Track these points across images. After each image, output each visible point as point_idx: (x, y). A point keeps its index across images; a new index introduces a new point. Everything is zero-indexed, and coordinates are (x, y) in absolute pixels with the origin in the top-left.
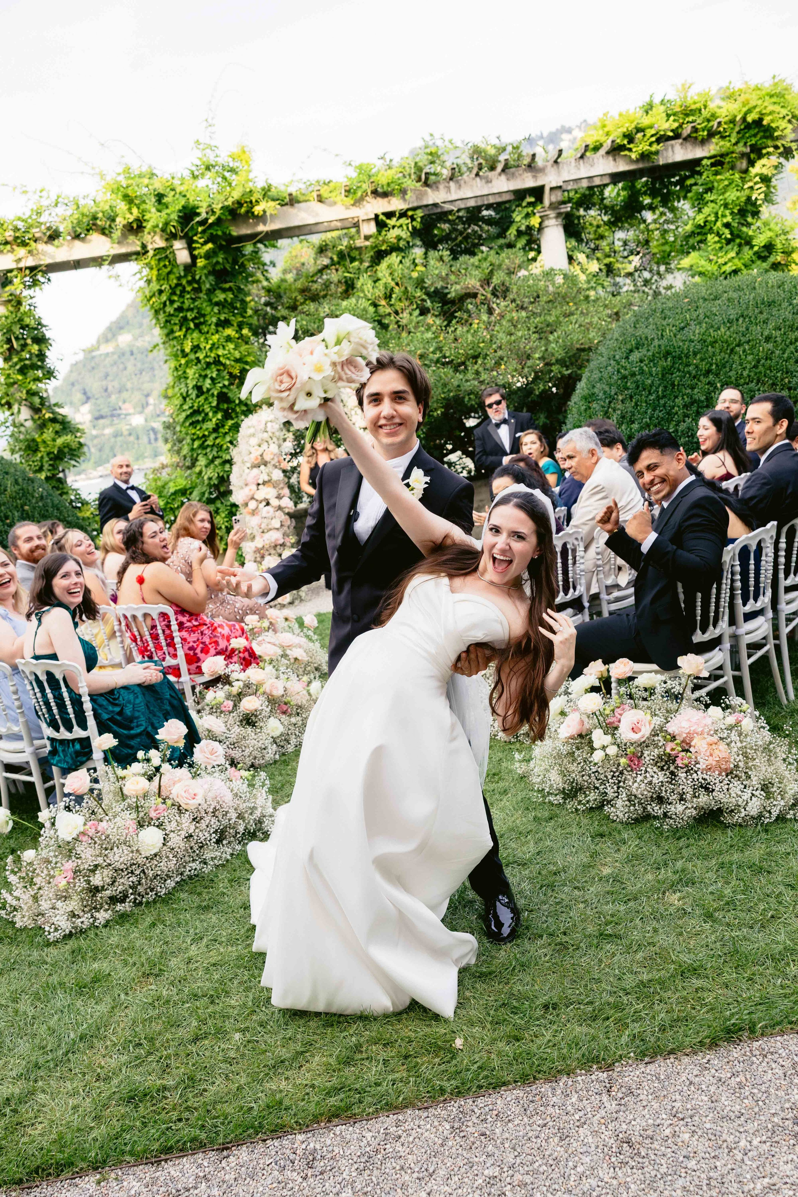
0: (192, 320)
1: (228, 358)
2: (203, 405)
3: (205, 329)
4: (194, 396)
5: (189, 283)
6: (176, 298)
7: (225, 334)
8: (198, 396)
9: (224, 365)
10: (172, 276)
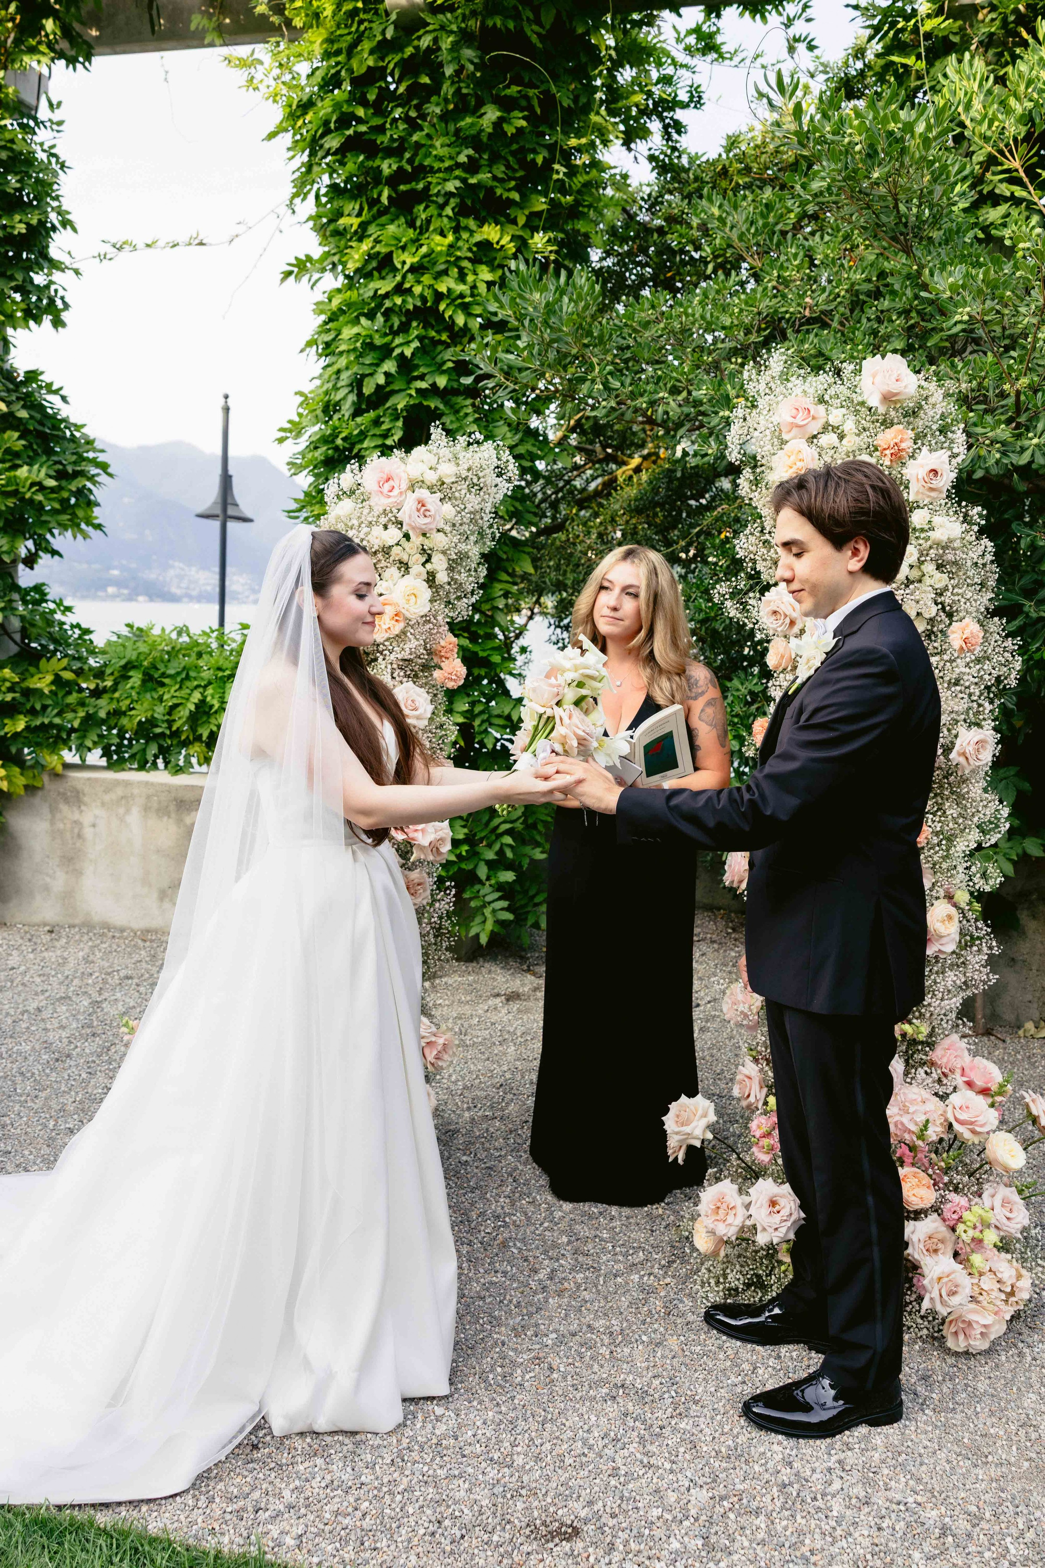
0: (394, 180)
1: (465, 308)
2: (363, 435)
3: (421, 213)
4: (347, 409)
5: (409, 68)
6: (360, 112)
7: (478, 238)
8: (357, 412)
9: (450, 326)
10: (366, 46)
